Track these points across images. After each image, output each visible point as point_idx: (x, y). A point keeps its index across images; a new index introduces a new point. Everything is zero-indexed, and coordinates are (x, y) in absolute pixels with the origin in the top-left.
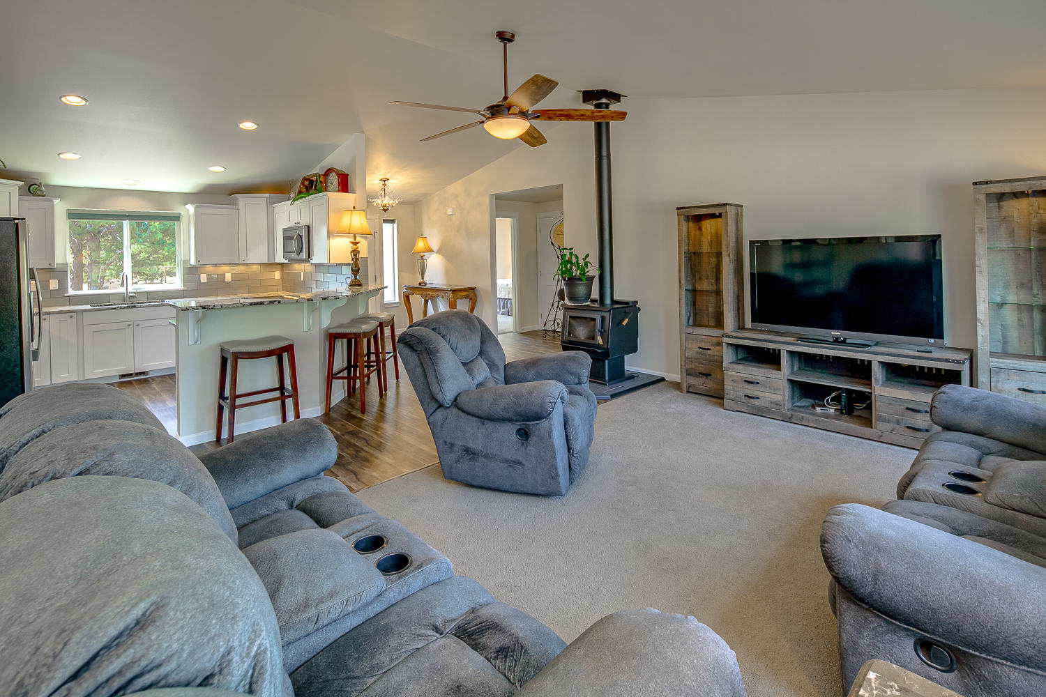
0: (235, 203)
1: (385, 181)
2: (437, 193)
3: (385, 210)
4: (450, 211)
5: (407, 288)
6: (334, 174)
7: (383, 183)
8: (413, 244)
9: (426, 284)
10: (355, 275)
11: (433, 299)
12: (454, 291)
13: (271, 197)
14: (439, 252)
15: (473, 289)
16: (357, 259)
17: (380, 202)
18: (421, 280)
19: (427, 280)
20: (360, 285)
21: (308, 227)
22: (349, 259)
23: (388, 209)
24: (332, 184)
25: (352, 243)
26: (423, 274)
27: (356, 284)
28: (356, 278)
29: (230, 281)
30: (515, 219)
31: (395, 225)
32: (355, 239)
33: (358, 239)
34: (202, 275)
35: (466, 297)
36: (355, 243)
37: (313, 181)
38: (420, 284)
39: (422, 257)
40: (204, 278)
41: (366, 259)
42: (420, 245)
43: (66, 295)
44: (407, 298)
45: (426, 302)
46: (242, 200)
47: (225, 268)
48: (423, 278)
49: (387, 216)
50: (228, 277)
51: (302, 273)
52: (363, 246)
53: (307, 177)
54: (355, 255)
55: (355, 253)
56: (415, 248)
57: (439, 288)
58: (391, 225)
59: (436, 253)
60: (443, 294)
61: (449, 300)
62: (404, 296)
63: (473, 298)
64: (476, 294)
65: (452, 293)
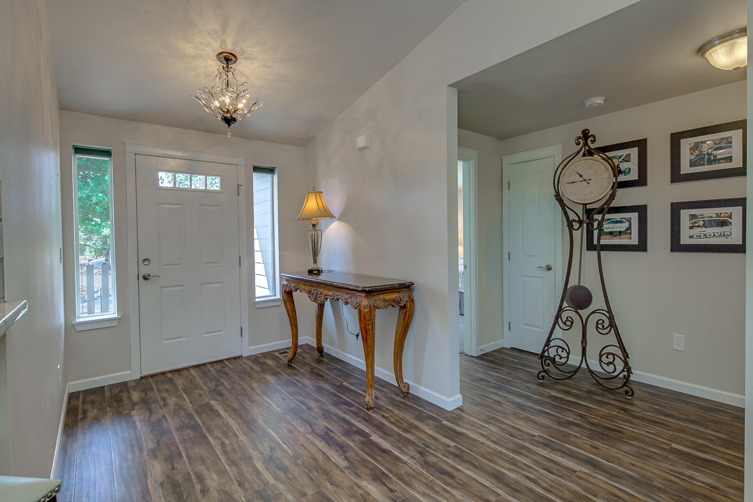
3: (228, 121)
4: (361, 141)
5: (289, 280)
7: (224, 64)
8: (302, 201)
9: (320, 273)
11: (334, 303)
12: (369, 293)
14: (343, 218)
15: (407, 287)
18: (312, 266)
26: (315, 254)
30: (472, 162)
31: (276, 177)
35: (393, 303)
38: (310, 272)
39: (315, 225)
42: (311, 204)
44: (288, 294)
45: (321, 307)
48: (315, 262)
49: (261, 161)
56: (301, 211)
57: (341, 285)
58: (268, 177)
59: (338, 220)
60: (347, 296)
61: (360, 311)
62: (284, 291)
63: (404, 307)
64: (413, 301)
65: (364, 295)
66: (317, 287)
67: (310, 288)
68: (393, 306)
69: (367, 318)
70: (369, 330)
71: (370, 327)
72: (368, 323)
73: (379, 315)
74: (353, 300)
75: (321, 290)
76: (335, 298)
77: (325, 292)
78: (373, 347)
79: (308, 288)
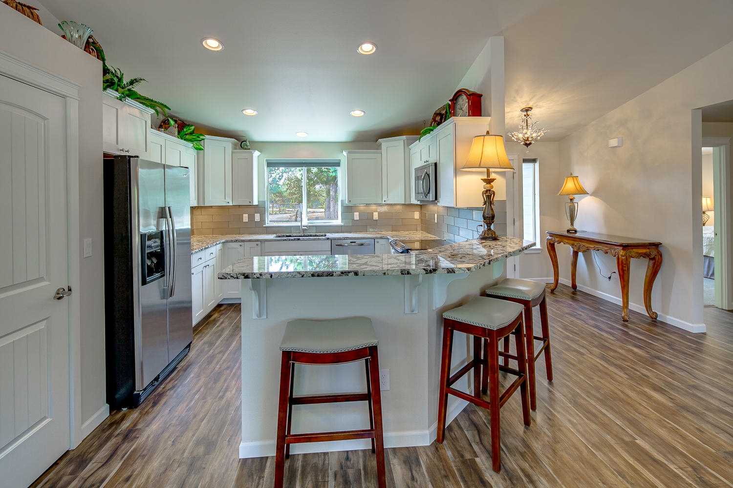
0: (379, 147)
1: (527, 111)
2: (594, 122)
3: (527, 145)
4: (614, 142)
5: (552, 235)
6: (464, 97)
7: (525, 113)
8: (559, 184)
9: (576, 231)
10: (489, 225)
11: (586, 251)
12: (625, 247)
13: (407, 139)
14: (595, 193)
15: (657, 245)
16: (491, 203)
17: (521, 136)
18: (569, 227)
19: (577, 226)
20: (495, 239)
21: (436, 164)
22: (480, 202)
23: (530, 144)
24: (461, 109)
25: (484, 180)
26: (572, 219)
27: (489, 237)
28: (489, 229)
29: (377, 219)
30: (723, 148)
31: (537, 165)
32: (488, 174)
33: (493, 176)
34: (355, 213)
35: (645, 255)
36: (489, 181)
37: (443, 114)
38: (568, 231)
39: (571, 200)
40: (356, 216)
41: (503, 203)
42: (569, 185)
43: (264, 226)
44: (551, 247)
46: (385, 143)
47: (374, 207)
48: (572, 224)
49: (529, 153)
50: (376, 216)
51: (436, 215)
52: (500, 186)
53: (438, 112)
54: (489, 197)
55: (489, 195)
56: (562, 189)
57: (597, 240)
58: (531, 165)
59: (591, 195)
60: (606, 248)
61: (618, 258)
62: (548, 244)
63: (654, 259)
64: (661, 255)
65: (621, 248)
66: (580, 241)
67: (573, 242)
68: (643, 257)
69: (624, 263)
70: (625, 270)
71: (626, 269)
72: (625, 265)
73: (633, 262)
74: (613, 251)
75: (583, 244)
76: (596, 249)
77: (587, 245)
78: (628, 282)
79: (572, 242)
